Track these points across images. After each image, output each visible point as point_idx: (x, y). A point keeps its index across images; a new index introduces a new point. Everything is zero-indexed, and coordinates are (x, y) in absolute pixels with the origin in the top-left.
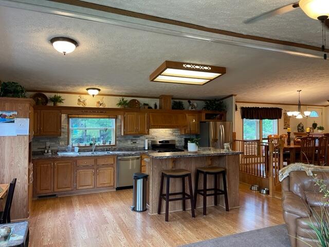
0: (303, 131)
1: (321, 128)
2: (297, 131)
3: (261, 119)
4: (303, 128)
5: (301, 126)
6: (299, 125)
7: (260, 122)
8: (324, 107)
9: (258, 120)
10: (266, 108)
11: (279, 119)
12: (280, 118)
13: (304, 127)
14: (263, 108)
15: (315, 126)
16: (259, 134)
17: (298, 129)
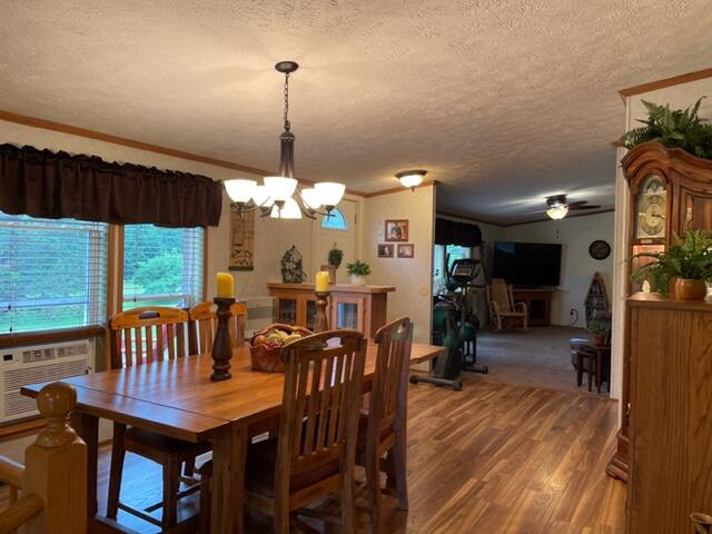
0: (299, 279)
1: (360, 269)
2: (279, 280)
3: (118, 218)
4: (299, 265)
5: (295, 258)
6: (287, 257)
7: (110, 237)
8: (361, 199)
9: (102, 227)
10: (141, 169)
11: (210, 228)
12: (215, 222)
13: (304, 264)
14: (128, 166)
15: (335, 258)
16: (101, 300)
17: (284, 271)
